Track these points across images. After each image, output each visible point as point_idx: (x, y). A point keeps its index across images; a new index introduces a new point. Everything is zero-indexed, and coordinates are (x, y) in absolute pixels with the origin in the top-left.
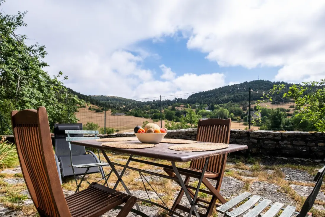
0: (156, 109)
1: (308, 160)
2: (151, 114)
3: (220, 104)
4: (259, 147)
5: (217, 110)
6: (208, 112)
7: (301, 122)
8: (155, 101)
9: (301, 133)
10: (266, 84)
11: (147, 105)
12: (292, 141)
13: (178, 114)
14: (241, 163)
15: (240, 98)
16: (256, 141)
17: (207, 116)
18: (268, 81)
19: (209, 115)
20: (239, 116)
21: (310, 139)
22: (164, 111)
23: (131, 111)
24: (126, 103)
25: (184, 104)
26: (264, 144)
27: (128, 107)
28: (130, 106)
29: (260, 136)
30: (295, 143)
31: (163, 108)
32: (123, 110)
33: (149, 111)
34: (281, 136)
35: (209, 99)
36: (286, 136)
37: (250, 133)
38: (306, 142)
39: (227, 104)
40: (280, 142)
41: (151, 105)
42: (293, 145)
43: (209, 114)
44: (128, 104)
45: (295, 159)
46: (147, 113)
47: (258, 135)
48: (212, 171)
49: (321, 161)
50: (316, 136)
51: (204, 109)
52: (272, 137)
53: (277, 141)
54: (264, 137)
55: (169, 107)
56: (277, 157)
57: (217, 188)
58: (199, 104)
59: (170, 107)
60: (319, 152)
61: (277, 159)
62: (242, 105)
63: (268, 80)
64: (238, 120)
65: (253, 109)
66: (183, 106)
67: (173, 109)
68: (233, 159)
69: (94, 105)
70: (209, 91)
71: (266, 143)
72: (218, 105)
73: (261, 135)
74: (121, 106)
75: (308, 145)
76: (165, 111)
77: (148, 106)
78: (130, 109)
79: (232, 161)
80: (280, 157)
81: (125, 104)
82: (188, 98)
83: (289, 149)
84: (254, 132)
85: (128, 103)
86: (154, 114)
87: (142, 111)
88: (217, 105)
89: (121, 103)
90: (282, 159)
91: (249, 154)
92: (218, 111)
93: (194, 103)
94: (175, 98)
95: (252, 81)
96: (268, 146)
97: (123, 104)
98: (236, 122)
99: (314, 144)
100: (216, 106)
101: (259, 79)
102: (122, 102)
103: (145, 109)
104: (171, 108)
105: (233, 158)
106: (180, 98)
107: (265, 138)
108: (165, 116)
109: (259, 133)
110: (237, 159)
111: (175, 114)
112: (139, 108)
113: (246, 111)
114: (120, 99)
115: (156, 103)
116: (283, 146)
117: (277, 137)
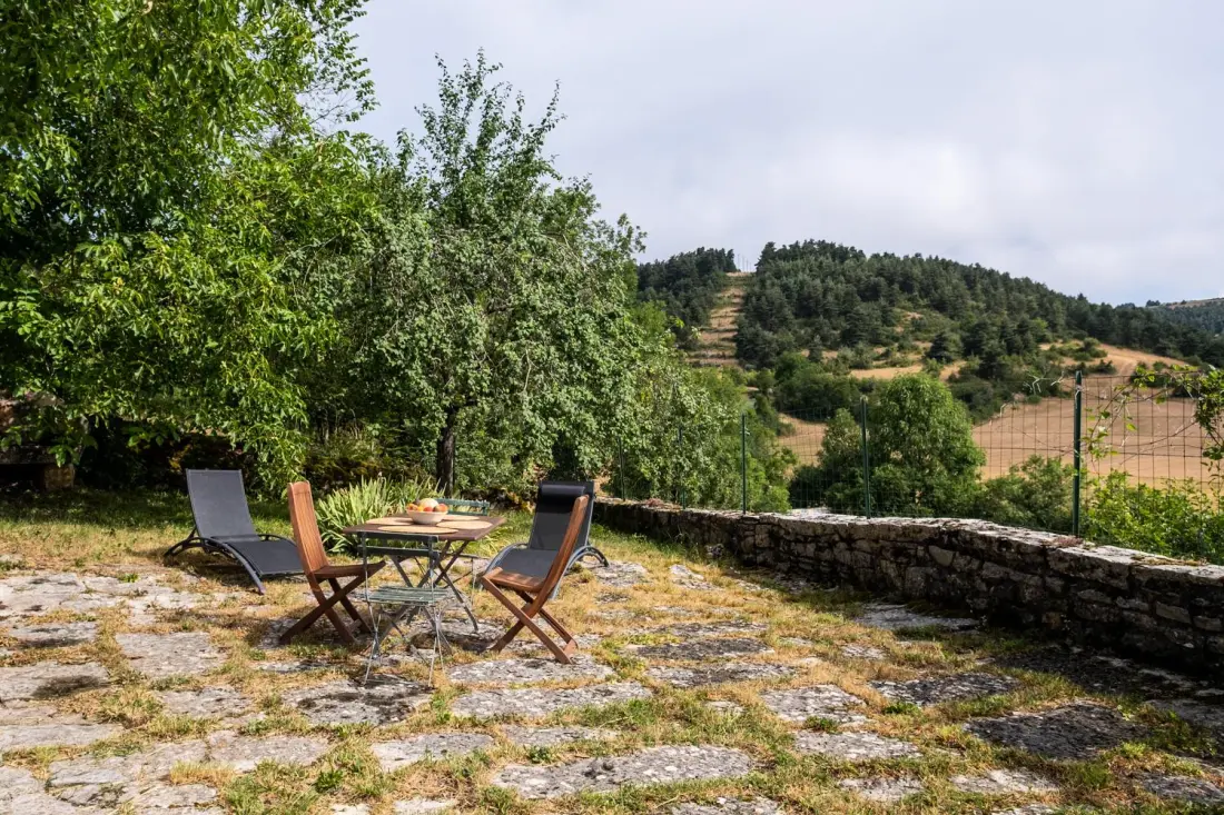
4: (1066, 609)
12: (1153, 602)
16: (1058, 585)
21: (1205, 603)
26: (1080, 599)
30: (1162, 610)
36: (1144, 580)
38: (1195, 610)
40: (1120, 601)
42: (1157, 619)
45: (1144, 671)
47: (1066, 564)
52: (1102, 575)
54: (1082, 575)
69: (1164, 355)
71: (1086, 597)
73: (1073, 564)
75: (1199, 625)
96: (1088, 610)
99: (1217, 623)
107: (1084, 580)
116: (1129, 616)
117: (1116, 578)
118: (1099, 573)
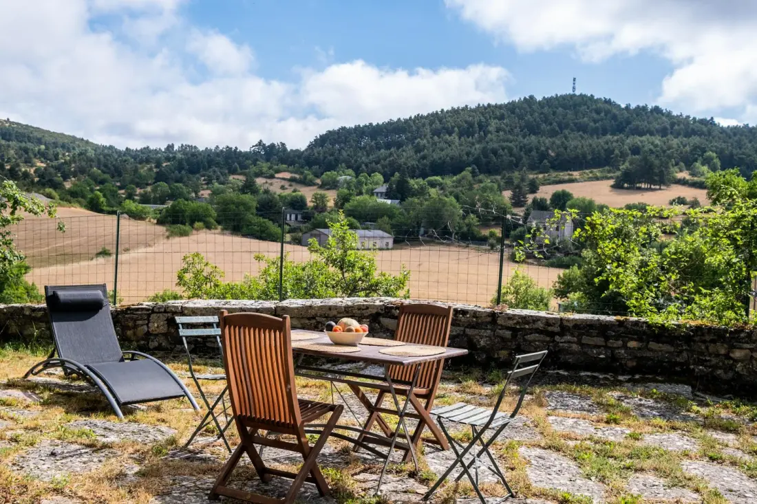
0: (177, 181)
1: (606, 376)
2: (155, 203)
3: (430, 178)
4: (514, 347)
5: (416, 200)
6: (386, 203)
7: (603, 295)
8: (176, 148)
9: (599, 320)
10: (598, 112)
11: (139, 166)
12: (580, 336)
13: (268, 208)
14: (473, 383)
15: (506, 158)
16: (508, 334)
17: (379, 220)
18: (608, 102)
19: (386, 218)
20: (496, 225)
21: (614, 334)
22: (209, 192)
23: (75, 185)
24: (51, 152)
25: (291, 168)
26: (525, 340)
27: (58, 168)
28: (66, 163)
29: (518, 323)
30: (585, 340)
31: (209, 182)
32: (36, 179)
33: (149, 189)
34: (559, 326)
35: (391, 154)
36: (571, 325)
37: (499, 316)
38: (607, 338)
39: (455, 178)
40: (557, 338)
41: (156, 167)
42: (582, 345)
43: (388, 213)
44: (56, 157)
45: (582, 374)
46: (141, 195)
47: (515, 321)
48: (420, 386)
49: (630, 379)
50: (626, 327)
51: (371, 193)
52: (542, 326)
53: (552, 334)
54: (527, 326)
55: (231, 178)
56: (549, 370)
57: (426, 408)
58: (350, 171)
59: (238, 179)
60: (628, 360)
61: (548, 373)
62: (509, 184)
63: (608, 98)
64: (492, 241)
65: (548, 202)
66: (287, 175)
67: (249, 187)
68: (458, 373)
70: (390, 123)
71: (530, 339)
72: (424, 179)
73: (520, 320)
74: (26, 162)
75: (609, 345)
76: (215, 193)
77: (143, 170)
78: (65, 177)
79: (453, 379)
80: (554, 370)
81: (43, 155)
82: (311, 147)
83: (573, 353)
84: (506, 314)
85: (59, 150)
86: (170, 204)
87: (120, 188)
88: (420, 181)
89: (26, 151)
90: (558, 373)
91: (493, 364)
92: (421, 204)
93: (331, 167)
94: (256, 142)
95: (551, 98)
96: (532, 346)
97: (35, 156)
98: (484, 247)
99: (620, 343)
100: (414, 183)
101: (577, 93)
102: (29, 145)
103: (132, 182)
104: (240, 184)
105: (456, 370)
106: (277, 142)
107: (528, 329)
108: (214, 214)
109: (517, 318)
110: (465, 373)
111: (257, 208)
112: (107, 176)
113: (523, 209)
114: (21, 131)
115: (179, 156)
116: (563, 346)
117: (552, 326)
118: (540, 325)
